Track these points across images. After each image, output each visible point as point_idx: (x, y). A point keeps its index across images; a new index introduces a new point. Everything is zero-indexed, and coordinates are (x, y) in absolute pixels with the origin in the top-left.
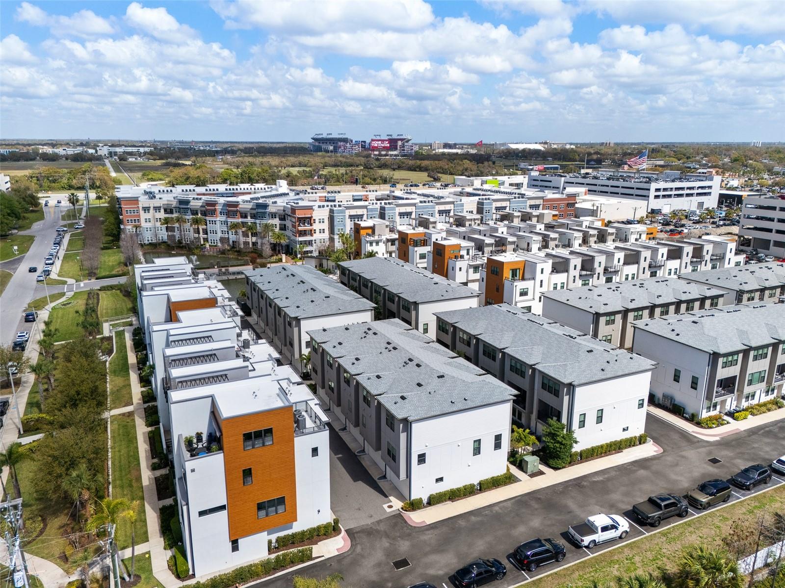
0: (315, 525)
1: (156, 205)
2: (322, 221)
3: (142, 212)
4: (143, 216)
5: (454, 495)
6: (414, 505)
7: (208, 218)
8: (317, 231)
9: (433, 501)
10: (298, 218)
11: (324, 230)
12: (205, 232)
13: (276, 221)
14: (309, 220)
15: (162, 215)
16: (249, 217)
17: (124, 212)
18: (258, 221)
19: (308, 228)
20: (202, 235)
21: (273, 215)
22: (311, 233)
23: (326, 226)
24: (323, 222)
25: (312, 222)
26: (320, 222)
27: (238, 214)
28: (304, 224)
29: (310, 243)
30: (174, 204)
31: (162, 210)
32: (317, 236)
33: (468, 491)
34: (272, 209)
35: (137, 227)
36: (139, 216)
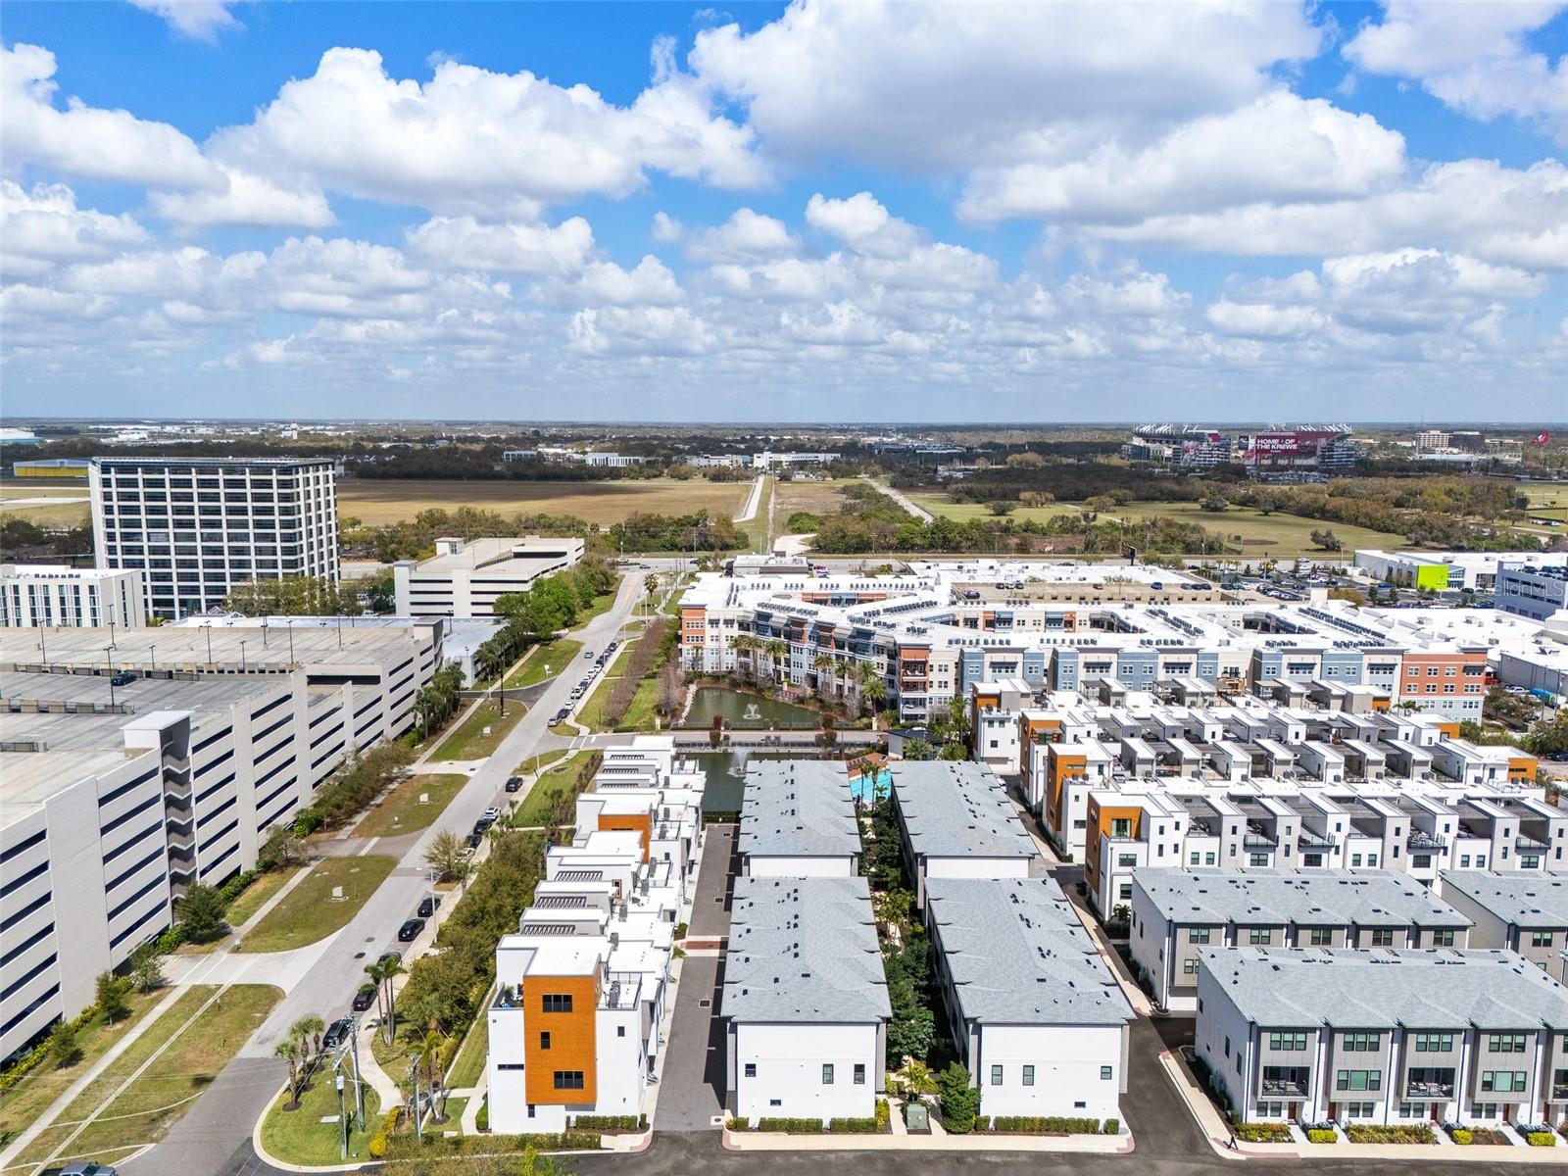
0: (619, 1115)
1: (727, 618)
2: (944, 669)
3: (708, 627)
4: (710, 631)
5: (792, 1127)
6: (739, 1126)
7: (793, 644)
8: (936, 684)
9: (767, 1126)
10: (905, 662)
11: (946, 683)
12: (788, 663)
13: (884, 659)
14: (922, 666)
15: (735, 632)
16: (847, 649)
17: (684, 626)
18: (857, 656)
19: (918, 678)
20: (782, 668)
21: (879, 650)
22: (924, 686)
23: (950, 676)
24: (946, 670)
25: (928, 668)
26: (940, 670)
27: (833, 642)
28: (913, 671)
29: (921, 702)
30: (752, 617)
31: (736, 625)
32: (933, 692)
33: (813, 1127)
34: (877, 640)
35: (697, 648)
36: (704, 632)
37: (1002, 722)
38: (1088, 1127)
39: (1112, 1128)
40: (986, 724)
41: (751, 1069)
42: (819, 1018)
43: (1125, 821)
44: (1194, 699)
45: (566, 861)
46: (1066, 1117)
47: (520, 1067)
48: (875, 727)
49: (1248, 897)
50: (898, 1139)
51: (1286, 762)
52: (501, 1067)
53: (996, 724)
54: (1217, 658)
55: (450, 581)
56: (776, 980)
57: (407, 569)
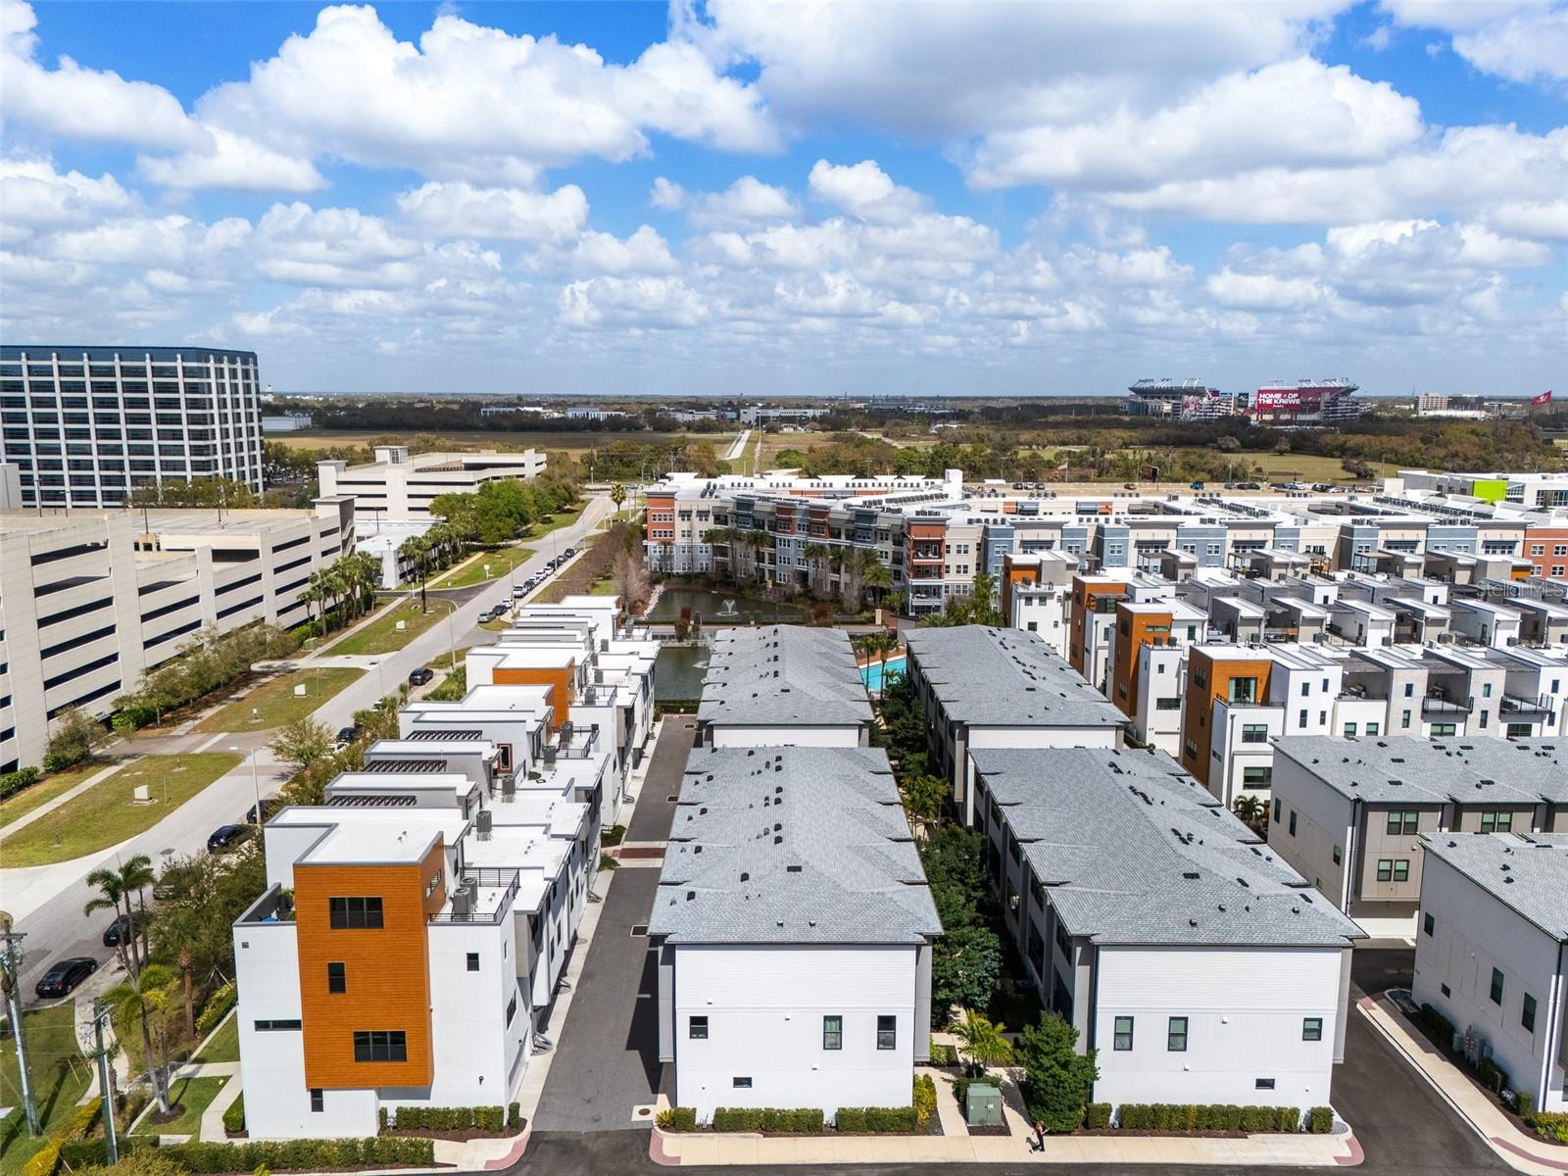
0: (471, 1105)
1: (701, 508)
2: (963, 550)
3: (678, 519)
4: (681, 525)
5: (771, 1123)
6: (681, 1122)
7: (779, 536)
8: (953, 569)
9: (728, 1122)
10: (915, 542)
11: (966, 567)
12: (773, 561)
13: (888, 546)
14: (937, 547)
15: (710, 524)
16: (843, 537)
17: (650, 518)
18: (858, 545)
19: (933, 560)
20: (766, 565)
21: (882, 534)
22: (939, 571)
23: (971, 559)
24: (966, 552)
25: (943, 549)
26: (959, 552)
27: (826, 530)
28: (926, 554)
29: (935, 591)
30: (731, 507)
31: (711, 518)
32: (951, 579)
33: (806, 1124)
34: (882, 523)
35: (666, 544)
36: (673, 525)
37: (1043, 599)
38: (1279, 1122)
39: (1318, 1123)
40: (1023, 601)
41: (699, 1025)
42: (817, 935)
43: (1247, 680)
44: (1283, 571)
45: (427, 717)
46: (1241, 1105)
47: (293, 1025)
48: (878, 621)
49: (1468, 767)
50: (954, 1143)
51: (1440, 622)
52: (261, 1025)
53: (1036, 602)
54: (1298, 535)
55: (384, 483)
56: (745, 877)
57: (333, 468)
